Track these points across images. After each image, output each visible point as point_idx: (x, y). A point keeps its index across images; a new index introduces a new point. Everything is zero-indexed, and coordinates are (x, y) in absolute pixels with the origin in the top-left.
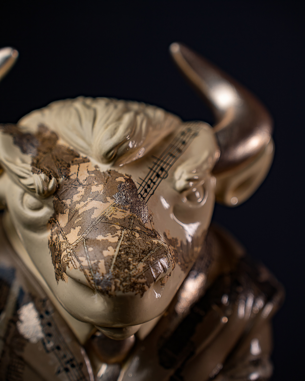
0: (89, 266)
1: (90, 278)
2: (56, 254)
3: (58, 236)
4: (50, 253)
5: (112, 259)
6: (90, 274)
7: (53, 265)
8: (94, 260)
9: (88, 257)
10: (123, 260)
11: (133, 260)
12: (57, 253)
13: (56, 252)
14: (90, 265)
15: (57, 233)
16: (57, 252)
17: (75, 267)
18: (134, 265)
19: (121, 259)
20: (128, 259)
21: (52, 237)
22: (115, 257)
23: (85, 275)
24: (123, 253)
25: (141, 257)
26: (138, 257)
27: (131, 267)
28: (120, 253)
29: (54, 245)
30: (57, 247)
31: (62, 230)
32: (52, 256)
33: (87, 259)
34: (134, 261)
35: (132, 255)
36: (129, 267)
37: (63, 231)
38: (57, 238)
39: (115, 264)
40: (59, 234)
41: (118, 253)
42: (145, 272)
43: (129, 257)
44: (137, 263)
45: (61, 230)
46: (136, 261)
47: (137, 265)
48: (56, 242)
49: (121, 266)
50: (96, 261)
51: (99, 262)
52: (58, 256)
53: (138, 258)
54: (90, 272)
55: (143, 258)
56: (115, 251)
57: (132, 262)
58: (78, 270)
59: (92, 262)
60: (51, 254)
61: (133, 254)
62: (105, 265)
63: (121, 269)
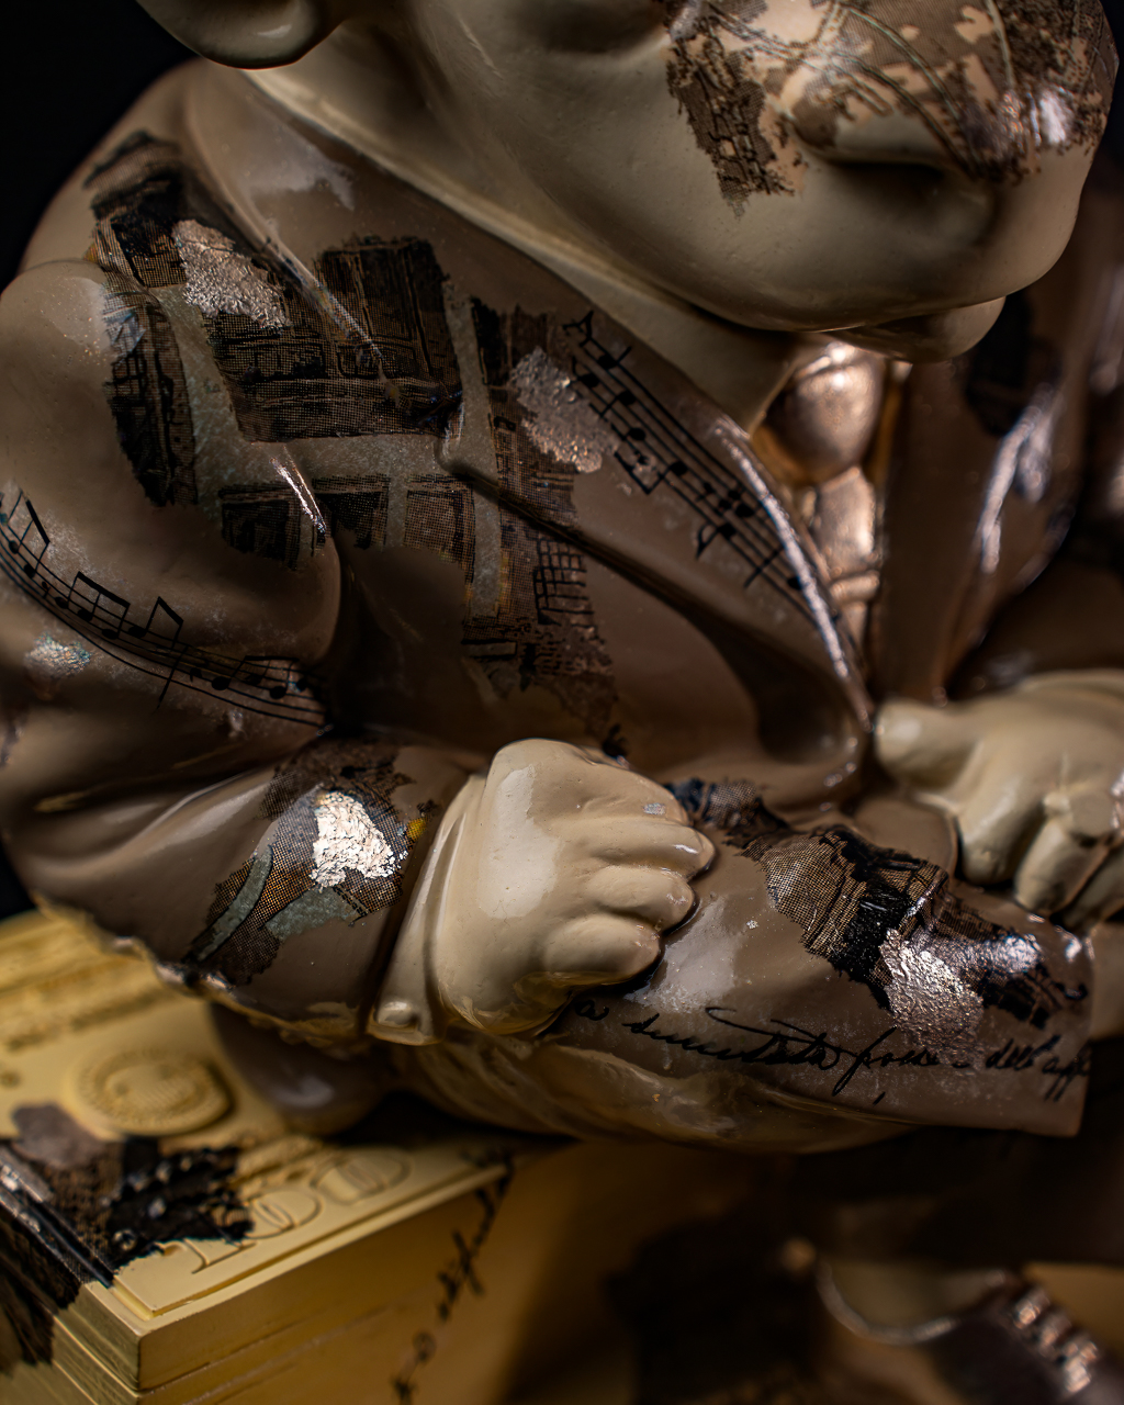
0: (934, 90)
1: (948, 130)
2: (716, 107)
3: (710, 36)
4: (680, 112)
5: (997, 48)
6: (946, 117)
7: (702, 152)
8: (941, 65)
9: (916, 59)
10: (1028, 40)
11: (1053, 35)
12: (719, 103)
13: (713, 101)
14: (935, 83)
15: (701, 27)
16: (722, 98)
17: (881, 108)
18: (1063, 52)
19: (1022, 38)
20: (1039, 37)
21: (683, 49)
22: (1002, 35)
23: (928, 123)
24: (1014, 17)
25: (1067, 22)
26: (1060, 22)
27: (1060, 58)
28: (1007, 20)
29: (700, 75)
30: (715, 78)
31: (719, 12)
32: (691, 120)
33: (915, 68)
34: (1057, 37)
35: (1041, 18)
36: (1055, 61)
37: (723, 15)
38: (707, 46)
39: (1013, 60)
40: (711, 29)
41: (1004, 23)
42: (1092, 67)
43: (1038, 28)
44: (1067, 42)
45: (714, 14)
46: (1061, 34)
47: (1069, 47)
48: (705, 62)
49: (1033, 64)
50: (950, 66)
51: (960, 67)
52: (730, 112)
53: (1063, 26)
54: (945, 110)
55: (1072, 24)
56: (990, 18)
57: (1053, 42)
58: (897, 113)
59: (941, 73)
60: (685, 115)
61: (1042, 14)
62: (987, 71)
63: (1038, 73)
